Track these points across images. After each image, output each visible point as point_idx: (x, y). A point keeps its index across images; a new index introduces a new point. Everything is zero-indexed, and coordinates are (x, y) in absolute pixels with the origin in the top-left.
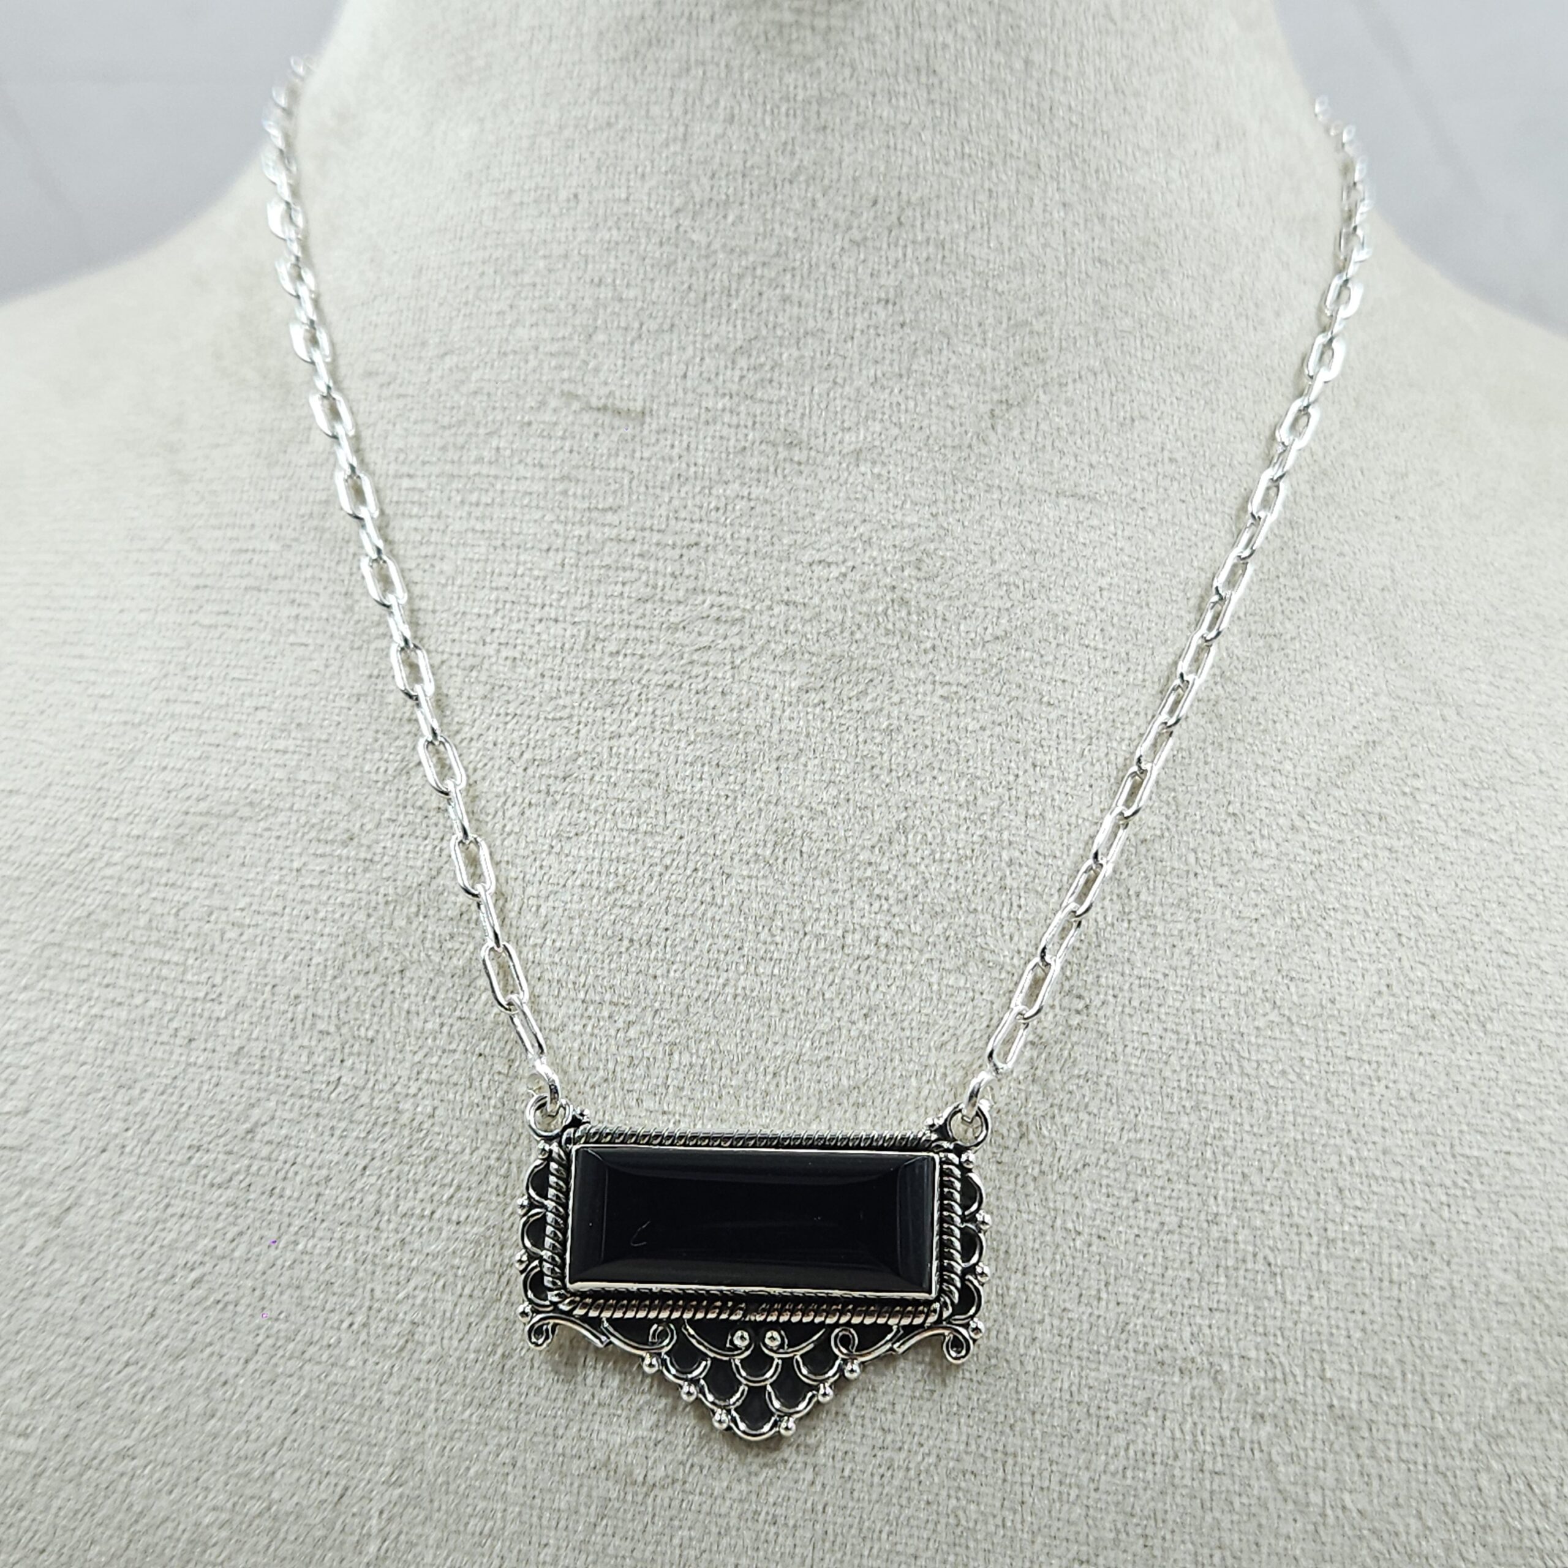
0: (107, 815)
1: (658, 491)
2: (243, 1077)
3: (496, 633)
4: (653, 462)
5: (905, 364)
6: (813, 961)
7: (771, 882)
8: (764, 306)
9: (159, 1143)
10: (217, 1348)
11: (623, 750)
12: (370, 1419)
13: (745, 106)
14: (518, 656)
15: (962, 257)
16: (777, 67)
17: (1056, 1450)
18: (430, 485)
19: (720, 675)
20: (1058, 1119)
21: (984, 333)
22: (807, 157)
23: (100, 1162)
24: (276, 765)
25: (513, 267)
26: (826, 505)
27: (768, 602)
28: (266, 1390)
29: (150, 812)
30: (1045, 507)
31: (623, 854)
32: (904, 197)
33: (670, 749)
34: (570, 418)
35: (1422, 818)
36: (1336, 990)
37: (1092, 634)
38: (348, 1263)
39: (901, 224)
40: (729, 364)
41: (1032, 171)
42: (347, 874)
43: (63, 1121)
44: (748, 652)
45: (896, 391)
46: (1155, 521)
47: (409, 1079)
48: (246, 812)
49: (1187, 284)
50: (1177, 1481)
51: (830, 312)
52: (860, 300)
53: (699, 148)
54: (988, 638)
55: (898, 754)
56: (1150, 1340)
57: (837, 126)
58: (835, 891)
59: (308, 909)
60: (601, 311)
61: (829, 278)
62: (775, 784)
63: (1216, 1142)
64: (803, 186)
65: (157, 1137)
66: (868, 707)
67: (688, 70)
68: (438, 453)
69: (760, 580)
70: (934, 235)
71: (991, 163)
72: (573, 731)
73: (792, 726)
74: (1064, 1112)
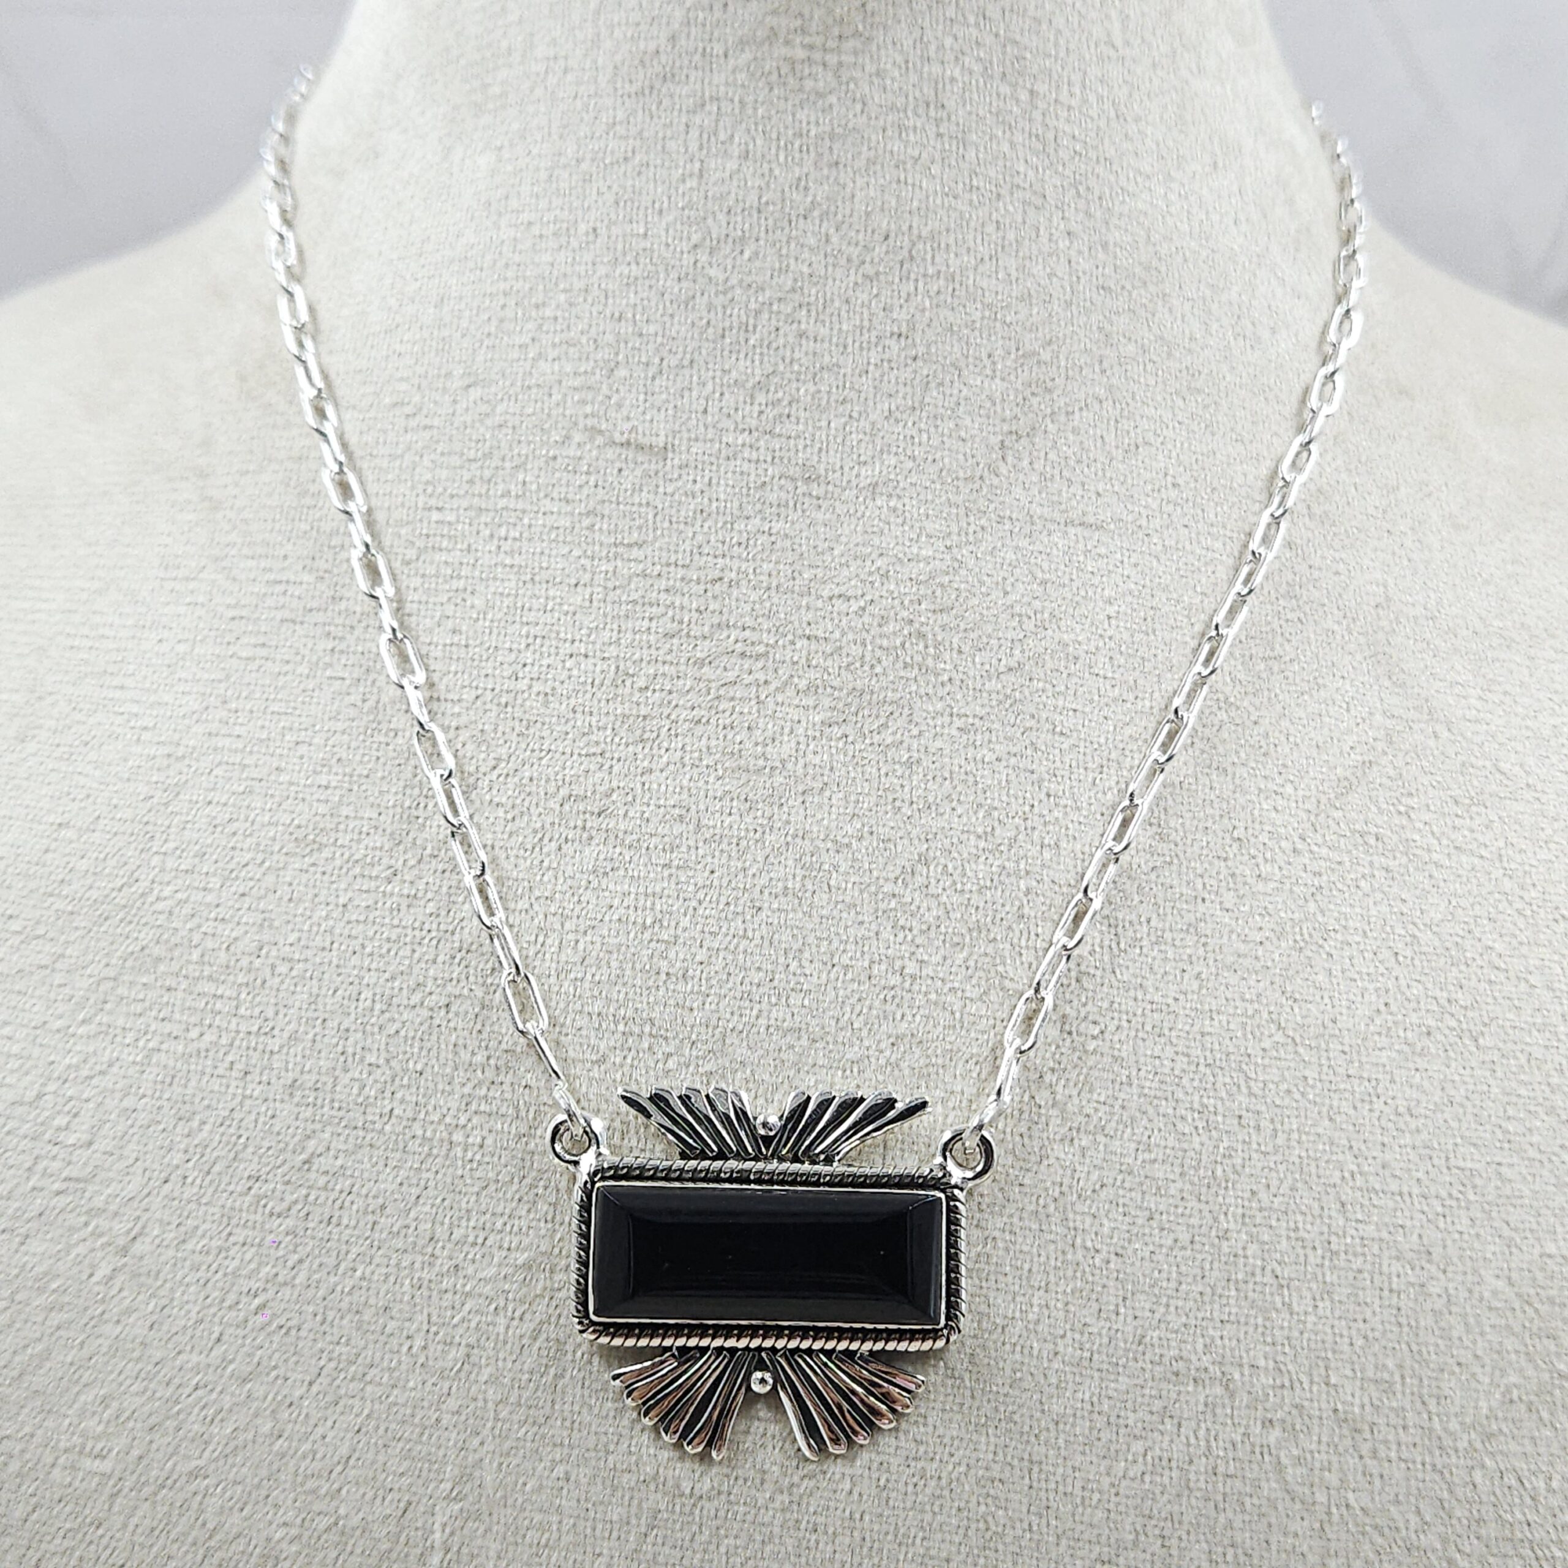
0: (154, 849)
1: (682, 527)
2: (296, 1110)
3: (527, 669)
4: (676, 497)
5: (918, 398)
6: (841, 993)
7: (800, 915)
8: (781, 341)
9: (220, 1174)
10: (281, 1371)
11: (655, 786)
12: (431, 1436)
13: (759, 142)
14: (548, 691)
15: (971, 289)
16: (790, 103)
17: (1079, 1458)
18: (458, 517)
19: (746, 711)
20: (1076, 1141)
21: (994, 363)
22: (820, 192)
23: (164, 1192)
24: (318, 801)
25: (534, 300)
26: (844, 539)
27: (790, 637)
28: (330, 1411)
29: (197, 847)
30: (1055, 538)
31: (658, 889)
32: (915, 232)
33: (701, 784)
34: (594, 453)
35: (1417, 837)
36: (1337, 1010)
37: (1102, 664)
38: (404, 1289)
39: (912, 258)
40: (748, 400)
41: (1039, 201)
42: (392, 910)
43: (126, 1153)
44: (772, 687)
45: (910, 424)
46: (1159, 547)
47: (458, 1110)
48: (290, 847)
49: (1187, 306)
50: (1192, 1485)
51: (845, 347)
52: (874, 333)
53: (715, 184)
54: (1002, 669)
55: (918, 787)
56: (1165, 1352)
57: (849, 162)
58: (861, 923)
59: (356, 944)
60: (622, 345)
61: (843, 313)
62: (801, 818)
63: (1225, 1161)
64: (817, 222)
65: (217, 1168)
66: (889, 740)
67: (703, 105)
68: (466, 487)
69: (782, 616)
70: (944, 268)
71: (999, 195)
72: (606, 767)
73: (817, 760)
74: (1082, 1135)
